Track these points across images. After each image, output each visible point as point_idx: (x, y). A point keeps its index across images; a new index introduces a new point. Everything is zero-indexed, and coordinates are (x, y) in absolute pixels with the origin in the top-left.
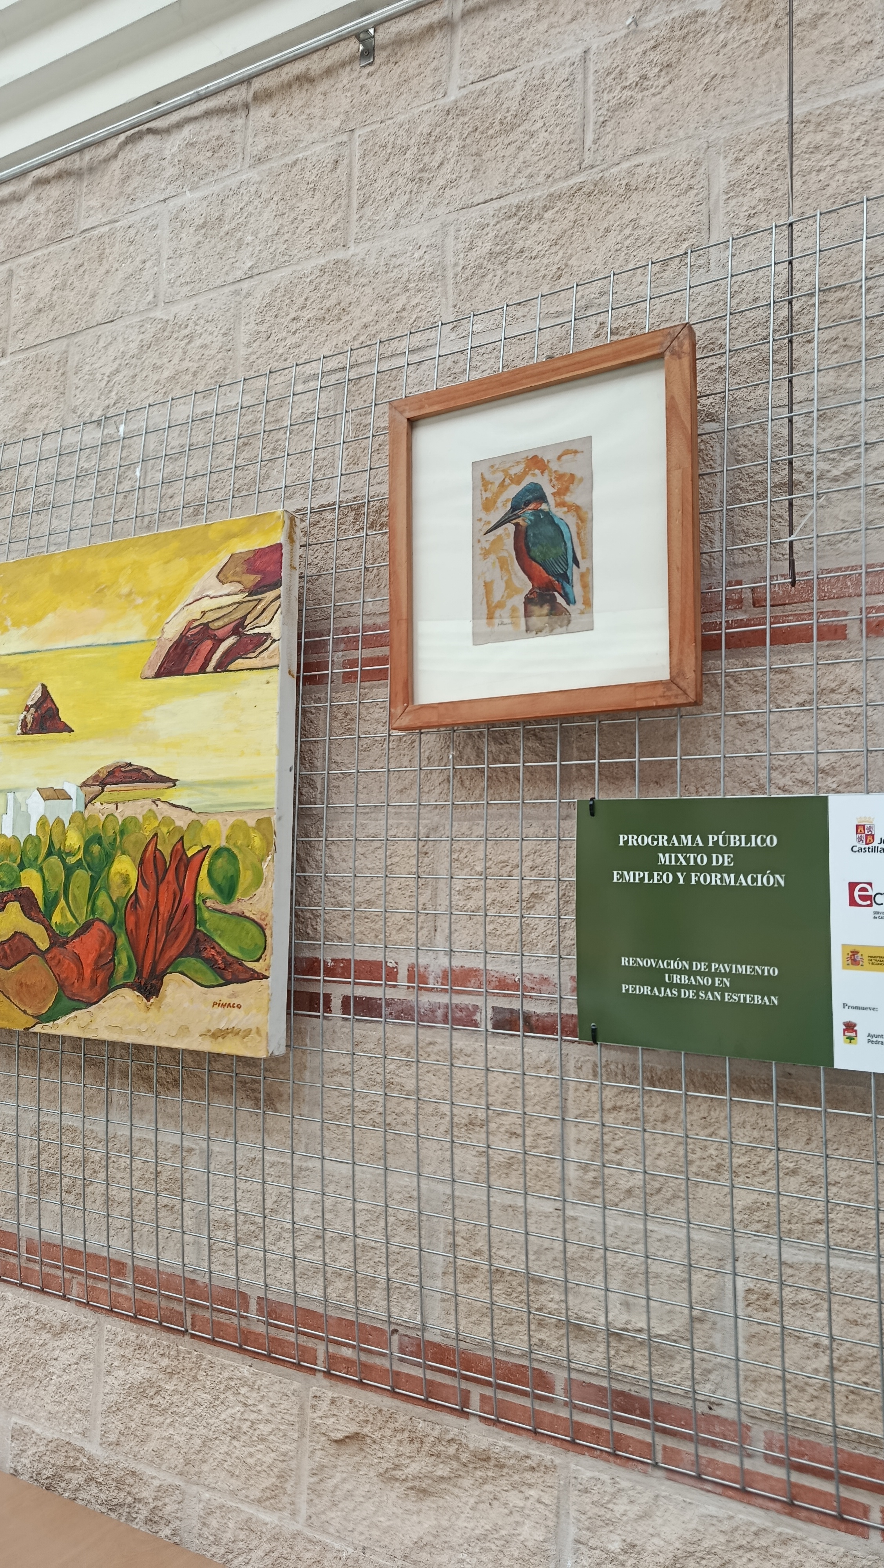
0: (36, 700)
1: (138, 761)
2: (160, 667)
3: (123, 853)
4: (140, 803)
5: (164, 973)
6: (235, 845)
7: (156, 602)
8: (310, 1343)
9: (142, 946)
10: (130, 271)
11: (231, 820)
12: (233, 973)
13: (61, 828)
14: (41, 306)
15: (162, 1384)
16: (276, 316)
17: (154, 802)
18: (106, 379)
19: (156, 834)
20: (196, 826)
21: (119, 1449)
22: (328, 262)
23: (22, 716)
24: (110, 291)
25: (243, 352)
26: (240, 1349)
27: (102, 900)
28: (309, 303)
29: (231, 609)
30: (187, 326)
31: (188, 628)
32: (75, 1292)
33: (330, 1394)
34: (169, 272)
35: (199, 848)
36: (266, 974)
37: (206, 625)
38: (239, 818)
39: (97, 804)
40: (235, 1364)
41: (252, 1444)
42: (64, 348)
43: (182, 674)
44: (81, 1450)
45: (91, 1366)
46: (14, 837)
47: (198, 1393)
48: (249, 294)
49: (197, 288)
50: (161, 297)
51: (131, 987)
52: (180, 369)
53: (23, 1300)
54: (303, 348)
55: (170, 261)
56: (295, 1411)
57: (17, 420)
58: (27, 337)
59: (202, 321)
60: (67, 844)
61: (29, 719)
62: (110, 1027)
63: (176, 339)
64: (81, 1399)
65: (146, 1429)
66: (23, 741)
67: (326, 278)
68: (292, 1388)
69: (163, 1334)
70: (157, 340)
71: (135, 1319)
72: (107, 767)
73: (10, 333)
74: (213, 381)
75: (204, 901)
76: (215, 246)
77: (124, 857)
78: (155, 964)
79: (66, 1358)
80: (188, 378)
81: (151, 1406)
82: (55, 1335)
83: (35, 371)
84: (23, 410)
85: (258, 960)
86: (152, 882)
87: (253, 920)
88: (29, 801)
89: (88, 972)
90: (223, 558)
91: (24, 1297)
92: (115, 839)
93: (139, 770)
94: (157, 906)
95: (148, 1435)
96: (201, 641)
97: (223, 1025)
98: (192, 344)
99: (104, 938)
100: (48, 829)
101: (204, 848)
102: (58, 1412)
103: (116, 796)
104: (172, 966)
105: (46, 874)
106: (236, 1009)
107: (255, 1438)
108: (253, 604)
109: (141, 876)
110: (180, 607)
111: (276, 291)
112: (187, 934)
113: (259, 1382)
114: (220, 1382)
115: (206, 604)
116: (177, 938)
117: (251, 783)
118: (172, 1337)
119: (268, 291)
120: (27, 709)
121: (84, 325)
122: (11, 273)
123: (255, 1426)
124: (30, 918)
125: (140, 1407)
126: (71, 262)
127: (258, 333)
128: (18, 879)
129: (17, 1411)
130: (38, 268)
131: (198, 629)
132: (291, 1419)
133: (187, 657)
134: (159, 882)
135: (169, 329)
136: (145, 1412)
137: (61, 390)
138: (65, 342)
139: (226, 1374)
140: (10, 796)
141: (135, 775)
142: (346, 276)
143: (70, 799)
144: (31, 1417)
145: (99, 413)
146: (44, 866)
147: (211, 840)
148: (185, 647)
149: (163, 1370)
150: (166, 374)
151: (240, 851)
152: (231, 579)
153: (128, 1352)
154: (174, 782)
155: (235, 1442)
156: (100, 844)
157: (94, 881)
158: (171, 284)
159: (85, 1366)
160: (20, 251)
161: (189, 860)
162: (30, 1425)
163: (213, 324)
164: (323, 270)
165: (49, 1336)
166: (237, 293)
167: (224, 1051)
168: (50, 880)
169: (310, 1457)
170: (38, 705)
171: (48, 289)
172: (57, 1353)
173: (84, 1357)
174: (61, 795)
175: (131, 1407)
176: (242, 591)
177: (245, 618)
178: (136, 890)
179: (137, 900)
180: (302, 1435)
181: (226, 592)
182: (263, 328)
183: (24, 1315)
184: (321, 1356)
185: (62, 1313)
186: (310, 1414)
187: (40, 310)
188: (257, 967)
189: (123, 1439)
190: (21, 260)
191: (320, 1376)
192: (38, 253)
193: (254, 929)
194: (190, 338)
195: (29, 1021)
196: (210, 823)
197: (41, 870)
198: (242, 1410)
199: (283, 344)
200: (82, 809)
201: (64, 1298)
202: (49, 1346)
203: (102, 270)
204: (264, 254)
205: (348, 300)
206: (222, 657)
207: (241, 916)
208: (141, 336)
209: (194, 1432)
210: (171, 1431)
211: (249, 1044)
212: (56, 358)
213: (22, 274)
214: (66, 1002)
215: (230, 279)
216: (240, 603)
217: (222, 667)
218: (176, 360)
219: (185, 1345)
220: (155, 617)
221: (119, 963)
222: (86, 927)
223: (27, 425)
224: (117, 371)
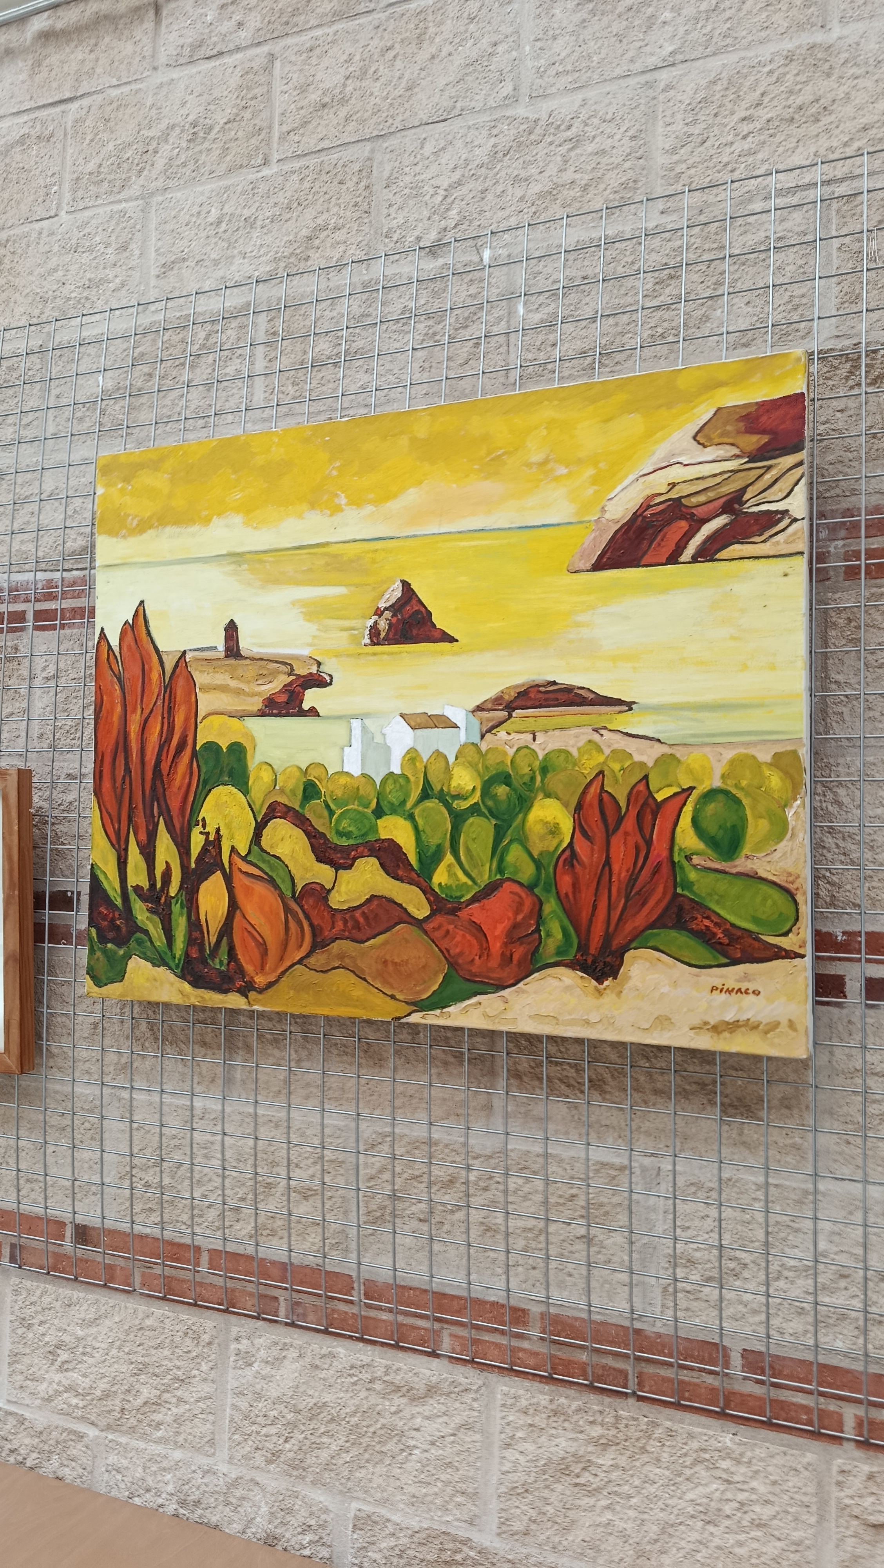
0: (393, 600)
1: (565, 678)
2: (601, 557)
3: (548, 795)
4: (573, 732)
5: (625, 949)
6: (736, 786)
7: (590, 472)
8: (832, 1406)
9: (585, 915)
10: (474, 55)
11: (729, 754)
12: (743, 951)
13: (443, 764)
14: (326, 100)
15: (593, 1458)
16: (716, 115)
17: (596, 730)
18: (442, 192)
19: (601, 772)
20: (668, 761)
21: (527, 1539)
22: (799, 47)
23: (370, 622)
24: (442, 82)
25: (662, 160)
26: (722, 1415)
27: (515, 854)
28: (766, 99)
29: (718, 479)
30: (569, 127)
31: (646, 505)
32: (446, 1345)
33: (866, 1468)
34: (538, 57)
35: (676, 789)
36: (801, 951)
37: (677, 502)
38: (743, 751)
39: (502, 734)
40: (711, 1433)
41: (742, 1530)
42: (366, 154)
43: (638, 566)
44: (466, 1542)
45: (477, 1437)
46: (364, 775)
47: (648, 1468)
48: (668, 88)
49: (584, 78)
50: (525, 90)
51: (572, 965)
52: (560, 181)
53: (362, 1357)
54: (760, 156)
55: (539, 44)
56: (811, 1489)
57: (296, 245)
58: (305, 139)
59: (596, 121)
60: (454, 783)
61: (383, 625)
62: (537, 1017)
63: (551, 143)
64: (463, 1480)
65: (570, 1513)
66: (374, 654)
67: (794, 68)
68: (805, 1461)
69: (592, 1396)
70: (520, 144)
71: (549, 1380)
72: (517, 686)
73: (276, 135)
74: (617, 196)
75: (688, 858)
76: (609, 26)
77: (549, 801)
78: (608, 938)
79: (433, 1428)
80: (576, 192)
81: (576, 1485)
82: (413, 1399)
83: (317, 185)
84: (305, 232)
85: (786, 934)
86: (599, 833)
87: (774, 883)
88: (387, 730)
89: (496, 947)
90: (704, 413)
91: (364, 1354)
92: (533, 779)
93: (568, 690)
94: (608, 862)
95: (573, 1522)
96: (669, 522)
97: (729, 1017)
98: (578, 151)
99: (521, 904)
100: (420, 767)
101: (684, 790)
102: (426, 1495)
103: (531, 724)
104: (636, 940)
105: (420, 822)
106: (752, 997)
107: (745, 1523)
108: (755, 473)
109: (580, 827)
110: (631, 478)
111: (714, 82)
112: (659, 901)
113: (749, 1454)
114: (685, 1455)
115: (676, 474)
116: (643, 904)
117: (761, 705)
118: (607, 1400)
119: (704, 83)
120: (379, 613)
121: (398, 124)
122: (272, 57)
123: (746, 1508)
124: (396, 878)
125: (559, 1487)
126: (375, 42)
127: (689, 136)
128: (374, 829)
129: (361, 1495)
130: (318, 51)
131: (662, 507)
132: (806, 1499)
133: (645, 543)
134: (608, 835)
135: (538, 130)
136: (568, 1493)
137: (365, 206)
138: (368, 146)
139: (695, 1445)
140: (356, 724)
141: (562, 697)
142: (826, 66)
143: (456, 727)
144: (383, 1502)
145: (433, 236)
146: (417, 812)
147: (695, 779)
148: (642, 530)
149: (595, 1441)
150: (535, 188)
151: (747, 794)
152: (717, 441)
153: (540, 1420)
154: (629, 706)
155: (711, 1528)
156: (508, 784)
157: (499, 834)
158: (540, 73)
159: (467, 1437)
160: (288, 29)
161: (660, 805)
162: (383, 1511)
163: (612, 125)
164: (789, 58)
165: (404, 1400)
166: (649, 85)
167: (734, 1049)
168: (428, 830)
169: (837, 1546)
170: (395, 608)
171: (339, 78)
172: (418, 1421)
173: (467, 1426)
174: (441, 722)
175: (547, 1487)
176: (737, 456)
177: (743, 490)
178: (571, 844)
179: (574, 855)
180: (822, 1518)
181: (710, 458)
182: (696, 130)
183: (366, 1376)
184: (849, 1423)
185: (428, 1373)
186: (835, 1493)
187: (324, 106)
188: (785, 942)
189: (533, 1527)
190: (289, 41)
191: (847, 1445)
192: (319, 32)
193: (776, 895)
194: (576, 142)
195: (401, 1009)
196: (693, 758)
197: (411, 817)
198: (722, 1488)
199: (728, 150)
200: (476, 739)
201: (434, 1355)
202: (407, 1413)
203: (423, 55)
204: (694, 35)
205: (830, 96)
206: (705, 542)
207: (754, 877)
208: (493, 140)
209: (646, 1516)
210: (608, 1515)
211: (776, 1041)
212: (356, 167)
213: (293, 58)
214: (459, 985)
215: (638, 66)
216: (735, 472)
217: (706, 554)
218: (552, 170)
219: (628, 1409)
220: (591, 491)
221: (548, 935)
222: (491, 888)
223: (311, 253)
224: (459, 183)
